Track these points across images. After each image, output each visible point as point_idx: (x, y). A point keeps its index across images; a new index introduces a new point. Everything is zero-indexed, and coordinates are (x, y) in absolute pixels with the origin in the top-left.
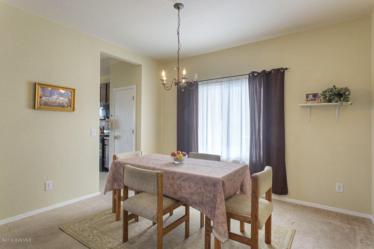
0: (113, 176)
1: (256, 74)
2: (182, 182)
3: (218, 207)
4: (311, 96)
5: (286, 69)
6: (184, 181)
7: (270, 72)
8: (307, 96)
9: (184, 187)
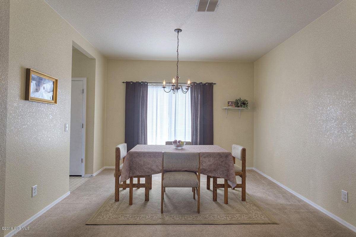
0: (129, 165)
1: (196, 84)
2: (204, 159)
3: (232, 169)
4: (230, 103)
5: (215, 84)
6: (205, 157)
7: (205, 84)
8: (229, 102)
9: (205, 162)
